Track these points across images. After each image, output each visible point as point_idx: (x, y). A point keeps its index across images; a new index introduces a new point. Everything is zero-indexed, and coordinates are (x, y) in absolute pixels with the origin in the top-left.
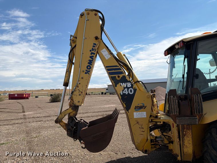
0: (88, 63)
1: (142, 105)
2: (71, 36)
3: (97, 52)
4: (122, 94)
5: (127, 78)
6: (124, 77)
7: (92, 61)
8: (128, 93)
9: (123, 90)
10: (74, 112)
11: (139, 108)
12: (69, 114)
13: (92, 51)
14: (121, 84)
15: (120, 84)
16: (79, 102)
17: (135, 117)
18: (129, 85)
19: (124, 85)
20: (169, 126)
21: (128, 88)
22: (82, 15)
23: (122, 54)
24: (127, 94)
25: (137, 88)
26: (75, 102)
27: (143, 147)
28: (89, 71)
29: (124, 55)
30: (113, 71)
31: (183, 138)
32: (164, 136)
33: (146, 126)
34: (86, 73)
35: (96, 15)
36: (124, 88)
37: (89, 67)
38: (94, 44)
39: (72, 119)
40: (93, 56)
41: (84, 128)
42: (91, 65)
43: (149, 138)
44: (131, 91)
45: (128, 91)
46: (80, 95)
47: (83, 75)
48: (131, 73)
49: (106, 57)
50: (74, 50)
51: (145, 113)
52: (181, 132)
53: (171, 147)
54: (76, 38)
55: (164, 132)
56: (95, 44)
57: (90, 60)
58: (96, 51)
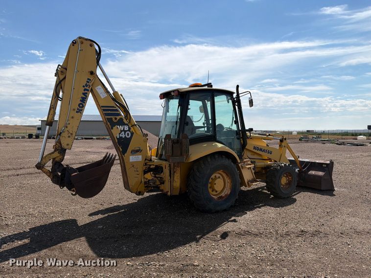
0: (81, 101)
1: (138, 149)
2: (59, 65)
3: (92, 89)
4: (118, 137)
5: (125, 121)
6: (121, 119)
7: (86, 98)
8: (125, 137)
9: (120, 134)
10: (61, 157)
11: (136, 152)
12: (54, 159)
13: (85, 87)
14: (118, 126)
15: (116, 126)
16: (68, 145)
17: (130, 161)
18: (126, 128)
19: (121, 128)
20: (162, 168)
21: (125, 131)
22: (74, 43)
23: (120, 94)
24: (123, 137)
25: (134, 131)
26: (62, 145)
27: (137, 189)
28: (82, 110)
29: (121, 95)
30: (109, 112)
31: (173, 174)
32: (157, 178)
33: (141, 169)
34: (77, 112)
35: (91, 45)
36: (121, 131)
37: (81, 106)
38: (88, 79)
39: (57, 164)
40: (87, 93)
41: (74, 174)
42: (84, 103)
43: (143, 180)
44: (128, 135)
45: (125, 134)
46: (69, 137)
47: (74, 114)
48: (128, 116)
49: (101, 95)
50: (62, 83)
51: (140, 157)
52: (172, 170)
53: (162, 187)
54: (66, 69)
55: (157, 174)
56: (90, 80)
57: (82, 98)
58: (90, 88)
